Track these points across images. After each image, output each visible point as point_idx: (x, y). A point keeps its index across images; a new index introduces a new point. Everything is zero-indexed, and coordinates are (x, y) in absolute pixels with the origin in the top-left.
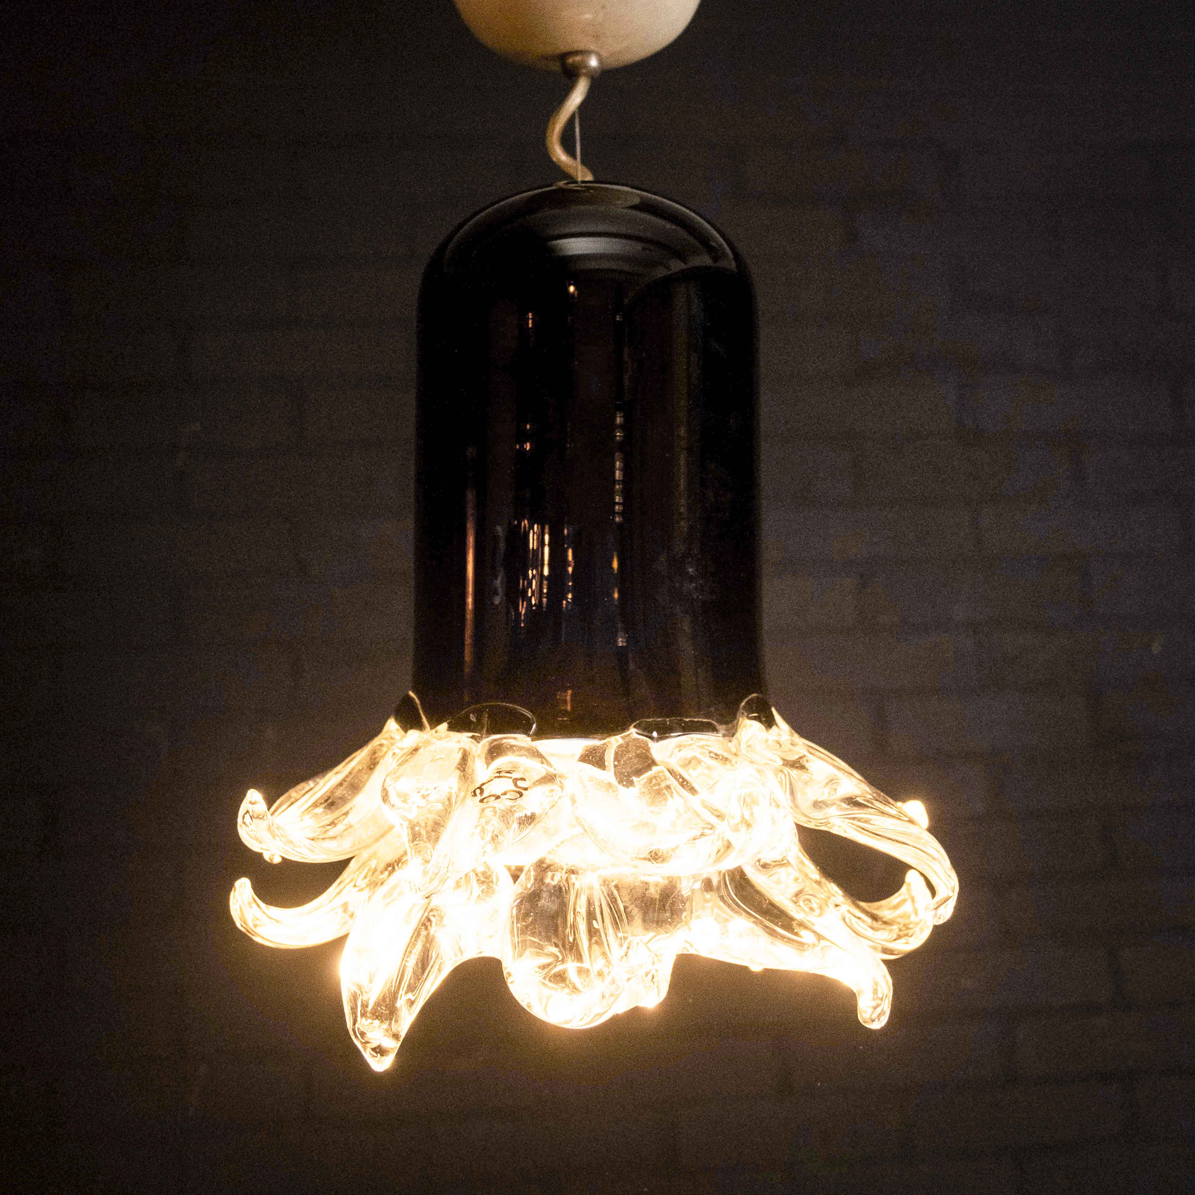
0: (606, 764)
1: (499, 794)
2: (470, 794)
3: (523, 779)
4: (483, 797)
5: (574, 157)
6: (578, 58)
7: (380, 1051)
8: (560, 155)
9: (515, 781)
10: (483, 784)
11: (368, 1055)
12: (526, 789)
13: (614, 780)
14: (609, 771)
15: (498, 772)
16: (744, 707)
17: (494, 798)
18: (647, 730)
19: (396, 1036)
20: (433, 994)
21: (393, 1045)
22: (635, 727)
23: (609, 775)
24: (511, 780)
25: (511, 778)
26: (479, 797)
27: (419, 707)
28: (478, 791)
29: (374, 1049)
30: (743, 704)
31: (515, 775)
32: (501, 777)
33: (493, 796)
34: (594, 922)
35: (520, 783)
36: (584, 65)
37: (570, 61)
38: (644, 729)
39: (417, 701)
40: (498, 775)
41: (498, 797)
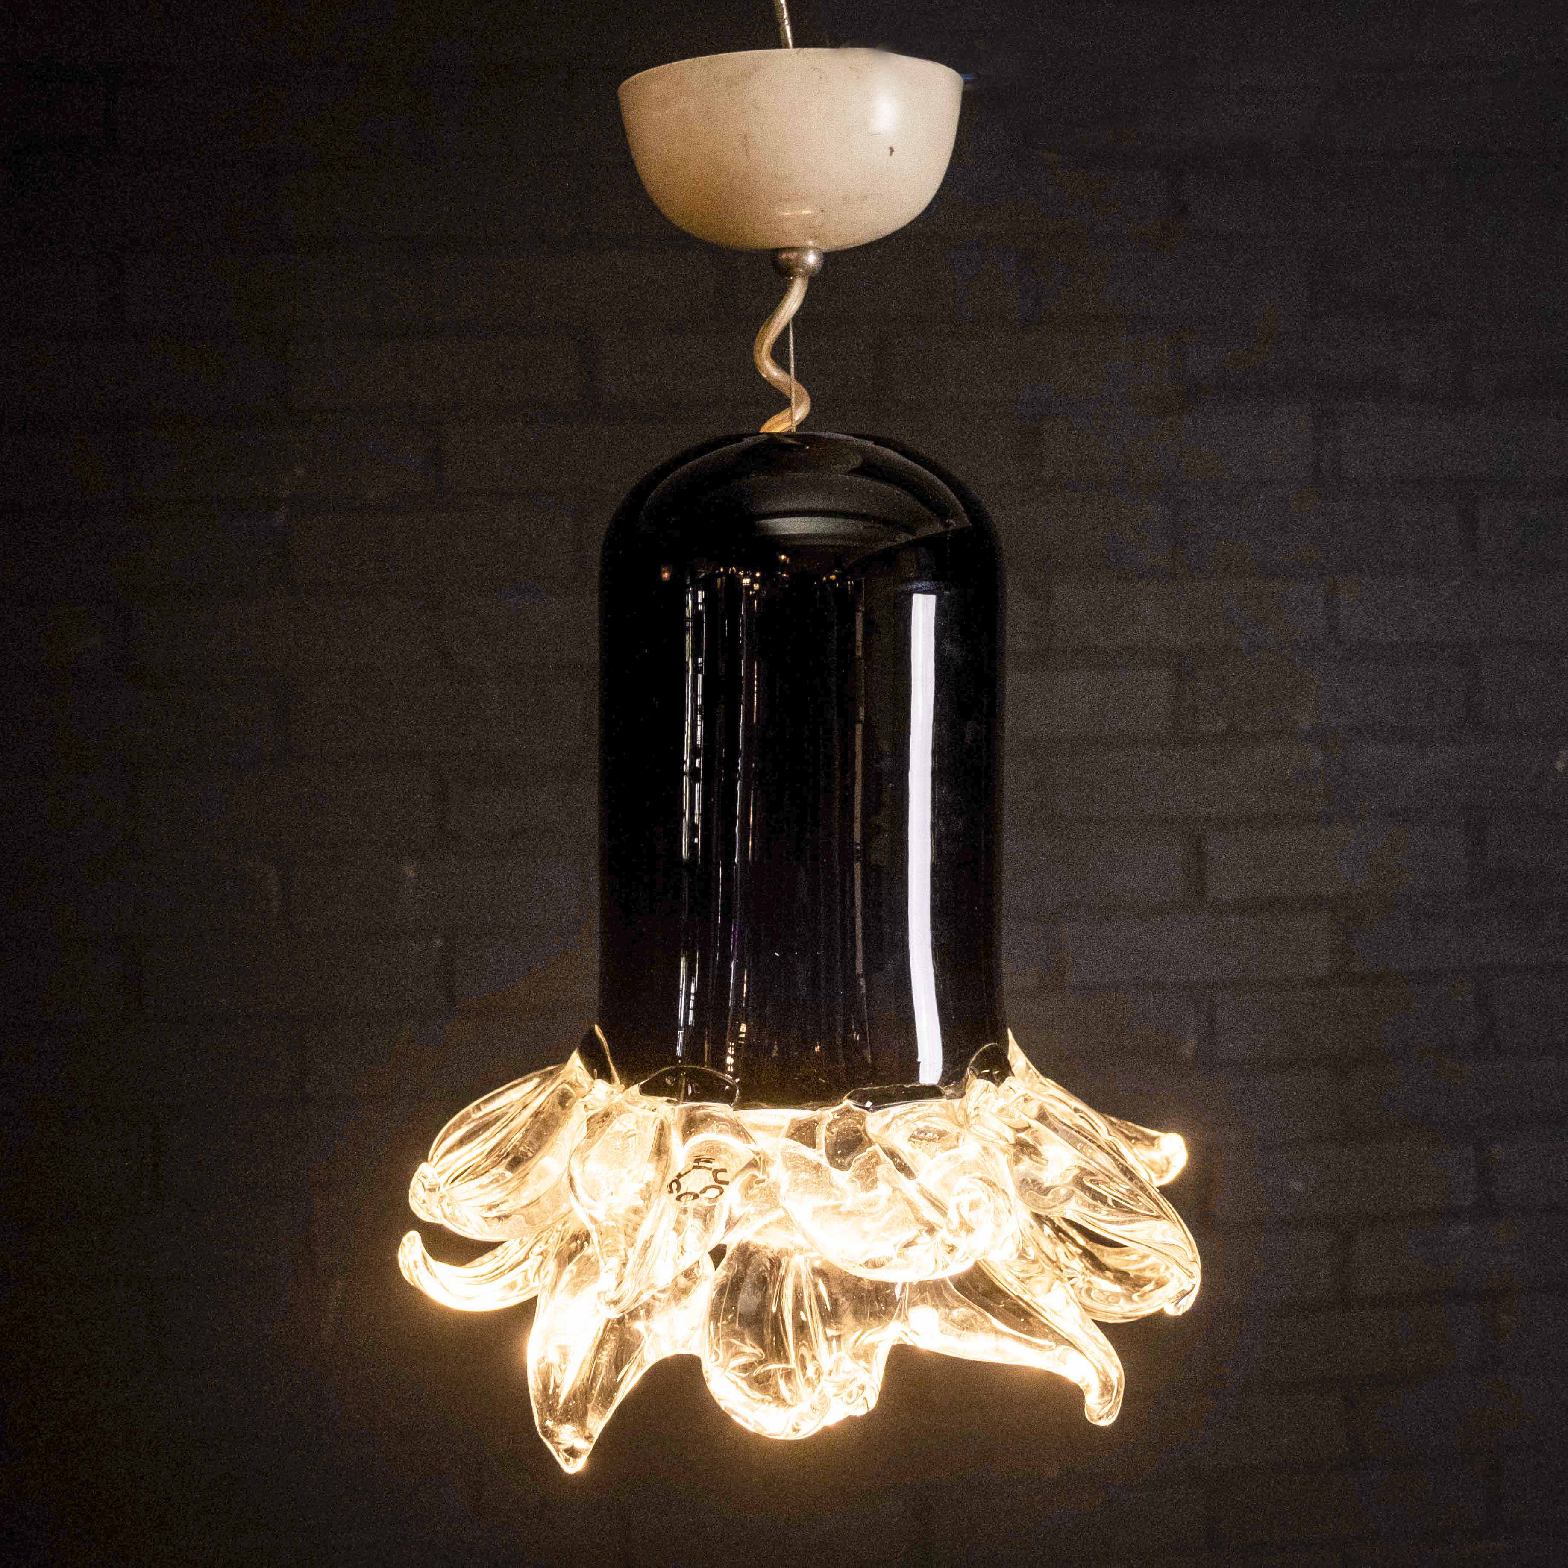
0: (817, 1141)
1: (697, 1191)
2: (666, 1189)
3: (724, 1170)
4: (679, 1194)
5: (787, 370)
6: (793, 256)
7: (572, 1453)
8: (770, 370)
9: (716, 1172)
10: (680, 1176)
11: (560, 1459)
12: (727, 1183)
13: (825, 1162)
14: (819, 1149)
15: (696, 1161)
16: (974, 1062)
17: (692, 1197)
18: (861, 1099)
19: (588, 1438)
20: (629, 1394)
21: (586, 1447)
22: (849, 1098)
23: (819, 1155)
24: (711, 1172)
25: (710, 1169)
26: (676, 1194)
27: (608, 1053)
28: (674, 1186)
29: (566, 1451)
30: (973, 1059)
31: (716, 1165)
32: (700, 1167)
33: (690, 1193)
34: (802, 1313)
35: (721, 1176)
36: (799, 263)
37: (784, 256)
38: (859, 1101)
39: (606, 1045)
40: (696, 1164)
41: (696, 1196)
